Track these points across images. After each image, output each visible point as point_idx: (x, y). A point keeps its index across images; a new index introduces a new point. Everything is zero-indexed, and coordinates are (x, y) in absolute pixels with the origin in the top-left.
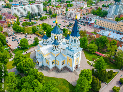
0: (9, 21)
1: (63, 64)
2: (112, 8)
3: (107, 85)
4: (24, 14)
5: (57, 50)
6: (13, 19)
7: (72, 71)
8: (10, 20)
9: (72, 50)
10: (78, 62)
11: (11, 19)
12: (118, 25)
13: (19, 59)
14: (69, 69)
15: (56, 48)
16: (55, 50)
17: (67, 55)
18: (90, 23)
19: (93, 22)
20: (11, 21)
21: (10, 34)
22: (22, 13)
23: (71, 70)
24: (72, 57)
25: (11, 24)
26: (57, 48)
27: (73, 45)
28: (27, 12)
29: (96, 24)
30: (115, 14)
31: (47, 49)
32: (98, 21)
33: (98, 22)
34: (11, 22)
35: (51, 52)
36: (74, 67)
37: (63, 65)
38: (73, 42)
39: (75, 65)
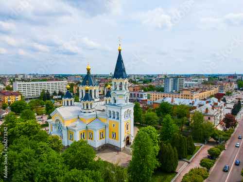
0: (6, 99)
1: (102, 137)
2: (169, 81)
3: (189, 163)
4: (35, 94)
5: (90, 111)
6: (13, 96)
7: (119, 149)
8: (8, 97)
9: (116, 104)
10: (129, 130)
11: (10, 97)
12: (182, 95)
13: (11, 124)
14: (114, 146)
15: (87, 107)
16: (87, 111)
17: (110, 118)
18: (142, 100)
19: (145, 98)
20: (10, 99)
21: (3, 114)
22: (31, 93)
23: (117, 148)
24: (118, 118)
25: (8, 105)
26: (89, 108)
27: (118, 94)
28: (39, 92)
29: (150, 100)
30: (174, 91)
31: (71, 112)
32: (152, 95)
33: (152, 97)
34: (9, 101)
35: (79, 118)
36: (123, 139)
37: (102, 140)
38: (118, 88)
39: (123, 136)
